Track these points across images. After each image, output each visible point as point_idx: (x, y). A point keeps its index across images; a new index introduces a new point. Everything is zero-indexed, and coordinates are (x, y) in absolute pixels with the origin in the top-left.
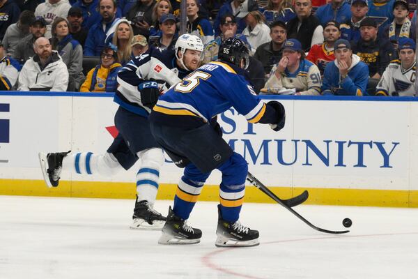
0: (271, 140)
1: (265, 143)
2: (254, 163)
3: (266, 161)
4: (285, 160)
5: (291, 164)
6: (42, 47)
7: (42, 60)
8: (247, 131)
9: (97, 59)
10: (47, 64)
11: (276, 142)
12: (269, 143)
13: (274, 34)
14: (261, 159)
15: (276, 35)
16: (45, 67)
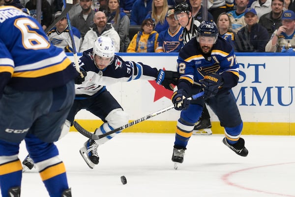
0: (272, 87)
1: (268, 90)
2: (260, 105)
3: (269, 103)
4: (283, 102)
5: (288, 105)
6: (99, 18)
7: (99, 29)
8: (254, 80)
9: (139, 27)
10: (103, 32)
11: (277, 89)
12: (271, 89)
13: (273, 6)
14: (265, 101)
15: (274, 6)
16: (101, 34)
